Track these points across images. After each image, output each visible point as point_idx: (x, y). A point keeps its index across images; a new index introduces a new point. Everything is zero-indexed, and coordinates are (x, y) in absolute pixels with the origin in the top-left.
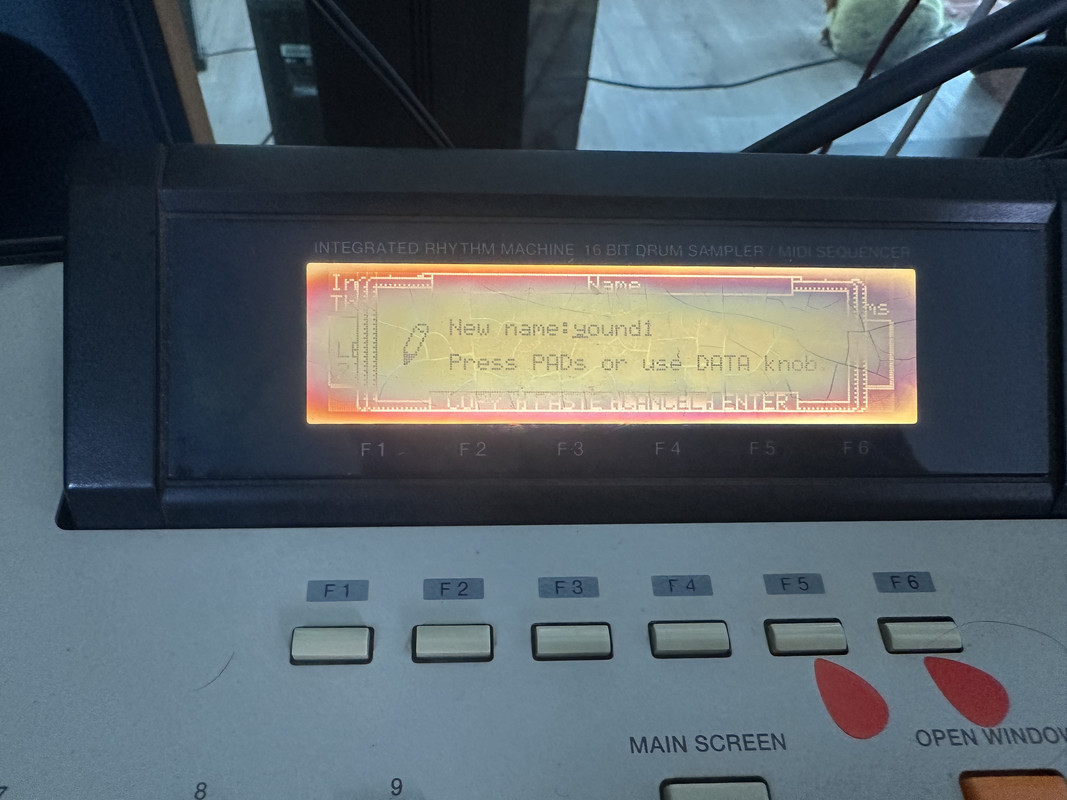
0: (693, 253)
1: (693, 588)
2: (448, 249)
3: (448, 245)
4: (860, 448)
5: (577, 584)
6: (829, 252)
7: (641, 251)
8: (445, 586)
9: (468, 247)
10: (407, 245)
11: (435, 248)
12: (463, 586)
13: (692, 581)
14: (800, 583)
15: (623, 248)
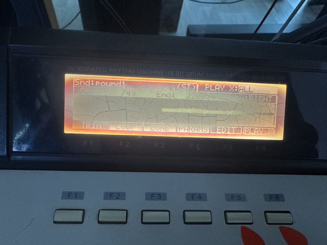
0: (207, 76)
1: (200, 198)
4: (262, 148)
5: (159, 195)
7: (188, 74)
9: (125, 71)
10: (102, 69)
11: (113, 70)
12: (118, 195)
13: (200, 195)
14: (238, 197)
15: (182, 73)
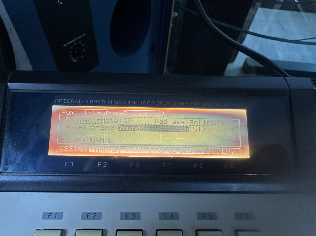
0: (175, 104)
1: (172, 217)
2: (97, 102)
3: (97, 101)
4: (231, 166)
5: (133, 215)
6: (218, 104)
7: (158, 103)
8: (89, 215)
9: (103, 102)
10: (84, 101)
11: (93, 102)
12: (95, 215)
13: (172, 215)
14: (209, 216)
15: (152, 102)
